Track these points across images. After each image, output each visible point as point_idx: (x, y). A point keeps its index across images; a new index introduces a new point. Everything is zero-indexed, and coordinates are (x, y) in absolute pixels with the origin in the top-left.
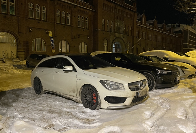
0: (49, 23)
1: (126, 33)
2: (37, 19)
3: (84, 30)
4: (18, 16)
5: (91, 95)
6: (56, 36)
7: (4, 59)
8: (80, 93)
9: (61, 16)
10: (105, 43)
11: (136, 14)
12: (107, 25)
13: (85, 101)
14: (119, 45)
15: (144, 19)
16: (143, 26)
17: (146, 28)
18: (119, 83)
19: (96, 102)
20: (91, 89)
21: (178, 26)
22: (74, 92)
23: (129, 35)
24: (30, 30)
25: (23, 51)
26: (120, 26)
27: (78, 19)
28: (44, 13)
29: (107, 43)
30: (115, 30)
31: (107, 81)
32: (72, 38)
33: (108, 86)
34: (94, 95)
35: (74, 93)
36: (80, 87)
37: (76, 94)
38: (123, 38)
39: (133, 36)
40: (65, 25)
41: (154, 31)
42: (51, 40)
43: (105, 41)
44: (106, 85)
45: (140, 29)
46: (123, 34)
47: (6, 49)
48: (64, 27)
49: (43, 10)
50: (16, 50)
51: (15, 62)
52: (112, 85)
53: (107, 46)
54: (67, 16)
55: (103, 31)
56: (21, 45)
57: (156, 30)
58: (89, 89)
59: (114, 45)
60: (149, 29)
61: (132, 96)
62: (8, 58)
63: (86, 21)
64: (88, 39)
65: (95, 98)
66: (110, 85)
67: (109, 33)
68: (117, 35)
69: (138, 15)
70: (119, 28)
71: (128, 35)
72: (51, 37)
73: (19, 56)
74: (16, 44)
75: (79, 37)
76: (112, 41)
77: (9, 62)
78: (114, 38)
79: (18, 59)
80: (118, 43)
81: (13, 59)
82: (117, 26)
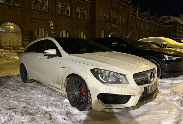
0: (51, 14)
1: (122, 24)
2: (39, 11)
3: (83, 21)
4: (22, 8)
5: (79, 89)
6: (57, 27)
7: (10, 47)
8: (66, 85)
9: (62, 7)
10: (102, 33)
11: (131, 7)
12: (104, 16)
13: (72, 96)
14: (115, 35)
15: (138, 11)
16: (137, 17)
17: (139, 20)
18: (119, 74)
19: (85, 99)
20: (78, 81)
21: (169, 18)
22: (59, 83)
23: (125, 26)
24: (34, 20)
25: (27, 39)
26: (116, 17)
27: (78, 10)
28: (46, 5)
29: (103, 33)
30: (111, 21)
31: (101, 69)
32: (72, 28)
33: (102, 78)
34: (83, 90)
35: (58, 85)
36: (65, 78)
37: (61, 87)
38: (119, 28)
39: (128, 27)
40: (66, 16)
41: (147, 22)
42: (52, 29)
43: (102, 31)
44: (99, 75)
45: (135, 20)
46: (119, 24)
47: (12, 38)
48: (65, 18)
49: (45, 2)
50: (21, 39)
51: (20, 49)
52: (109, 76)
53: (104, 35)
54: (67, 8)
55: (101, 22)
56: (25, 34)
57: (149, 21)
58: (77, 81)
59: (110, 35)
60: (142, 21)
61: (139, 93)
62: (14, 46)
63: (85, 12)
64: (87, 29)
65: (84, 94)
66: (106, 76)
67: (106, 24)
68: (113, 25)
69: (132, 8)
70: (115, 19)
71: (123, 26)
72: (51, 27)
73: (24, 44)
74: (21, 34)
75: (78, 28)
76: (108, 31)
77: (14, 50)
78: (111, 28)
79: (23, 47)
80: (114, 33)
81: (18, 47)
82: (114, 17)
